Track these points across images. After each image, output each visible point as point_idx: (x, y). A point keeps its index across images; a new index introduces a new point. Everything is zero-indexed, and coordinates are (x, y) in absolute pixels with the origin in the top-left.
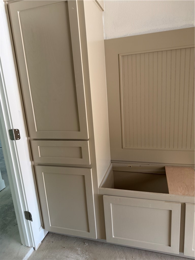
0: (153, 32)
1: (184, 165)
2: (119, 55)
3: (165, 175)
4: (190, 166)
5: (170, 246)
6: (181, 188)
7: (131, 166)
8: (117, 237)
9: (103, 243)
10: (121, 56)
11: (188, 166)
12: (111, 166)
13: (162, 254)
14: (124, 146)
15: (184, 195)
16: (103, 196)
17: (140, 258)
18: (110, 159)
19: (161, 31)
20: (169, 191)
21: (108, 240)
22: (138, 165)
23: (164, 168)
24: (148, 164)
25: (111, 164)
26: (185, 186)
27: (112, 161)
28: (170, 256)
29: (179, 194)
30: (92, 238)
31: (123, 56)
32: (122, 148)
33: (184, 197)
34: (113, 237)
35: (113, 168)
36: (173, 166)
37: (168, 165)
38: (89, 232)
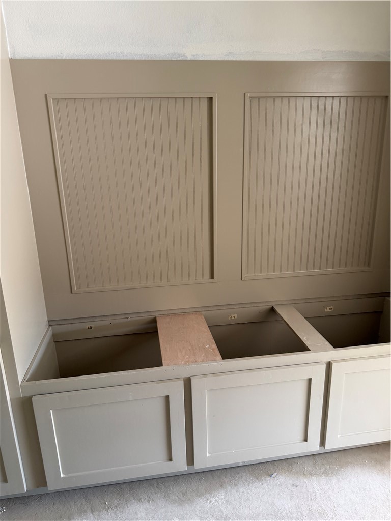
0: (114, 58)
1: (188, 311)
2: (46, 95)
3: (157, 332)
4: (197, 310)
5: (171, 460)
6: (184, 352)
7: (92, 326)
8: (70, 475)
9: (41, 496)
10: (53, 99)
11: (194, 310)
12: (50, 333)
13: (159, 480)
14: (75, 288)
15: (187, 363)
16: (33, 399)
17: (120, 500)
18: (46, 319)
19: (130, 59)
20: (163, 361)
21: (52, 486)
22: (106, 322)
23: (154, 321)
24: (126, 316)
25: (48, 329)
26: (190, 348)
27: (51, 323)
28: (172, 478)
29: (180, 363)
30: (15, 492)
31: (56, 100)
32: (72, 292)
33: (187, 367)
34: (62, 476)
35: (54, 336)
36: (169, 315)
37: (161, 313)
38: (7, 483)
